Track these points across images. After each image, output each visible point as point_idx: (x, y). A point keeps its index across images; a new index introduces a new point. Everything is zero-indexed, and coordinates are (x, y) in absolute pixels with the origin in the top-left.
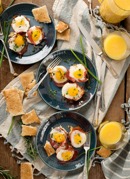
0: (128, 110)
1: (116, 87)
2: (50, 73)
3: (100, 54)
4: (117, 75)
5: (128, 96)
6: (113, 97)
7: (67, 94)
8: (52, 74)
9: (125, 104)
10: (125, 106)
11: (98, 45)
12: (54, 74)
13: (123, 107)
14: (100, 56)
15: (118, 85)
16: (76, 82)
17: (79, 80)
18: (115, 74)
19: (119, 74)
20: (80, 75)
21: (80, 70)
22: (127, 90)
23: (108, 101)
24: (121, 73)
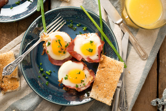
0: (163, 109)
1: (144, 74)
2: (43, 42)
3: (118, 22)
4: (145, 55)
5: (162, 86)
6: (140, 89)
7: (66, 79)
8: (47, 44)
9: (158, 100)
10: (157, 103)
11: (116, 8)
12: (49, 44)
13: (155, 105)
14: (119, 25)
15: (148, 71)
16: (83, 61)
17: (89, 58)
18: (142, 53)
19: (148, 53)
20: (91, 51)
21: (91, 42)
22: (160, 77)
23: (133, 96)
24: (152, 52)
